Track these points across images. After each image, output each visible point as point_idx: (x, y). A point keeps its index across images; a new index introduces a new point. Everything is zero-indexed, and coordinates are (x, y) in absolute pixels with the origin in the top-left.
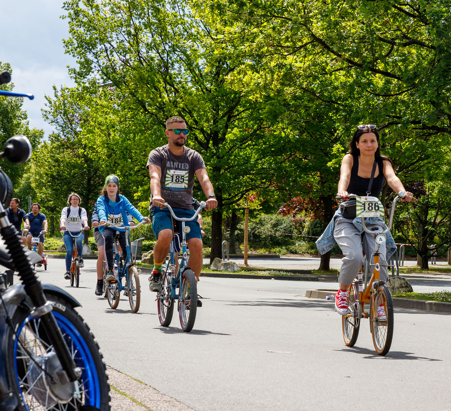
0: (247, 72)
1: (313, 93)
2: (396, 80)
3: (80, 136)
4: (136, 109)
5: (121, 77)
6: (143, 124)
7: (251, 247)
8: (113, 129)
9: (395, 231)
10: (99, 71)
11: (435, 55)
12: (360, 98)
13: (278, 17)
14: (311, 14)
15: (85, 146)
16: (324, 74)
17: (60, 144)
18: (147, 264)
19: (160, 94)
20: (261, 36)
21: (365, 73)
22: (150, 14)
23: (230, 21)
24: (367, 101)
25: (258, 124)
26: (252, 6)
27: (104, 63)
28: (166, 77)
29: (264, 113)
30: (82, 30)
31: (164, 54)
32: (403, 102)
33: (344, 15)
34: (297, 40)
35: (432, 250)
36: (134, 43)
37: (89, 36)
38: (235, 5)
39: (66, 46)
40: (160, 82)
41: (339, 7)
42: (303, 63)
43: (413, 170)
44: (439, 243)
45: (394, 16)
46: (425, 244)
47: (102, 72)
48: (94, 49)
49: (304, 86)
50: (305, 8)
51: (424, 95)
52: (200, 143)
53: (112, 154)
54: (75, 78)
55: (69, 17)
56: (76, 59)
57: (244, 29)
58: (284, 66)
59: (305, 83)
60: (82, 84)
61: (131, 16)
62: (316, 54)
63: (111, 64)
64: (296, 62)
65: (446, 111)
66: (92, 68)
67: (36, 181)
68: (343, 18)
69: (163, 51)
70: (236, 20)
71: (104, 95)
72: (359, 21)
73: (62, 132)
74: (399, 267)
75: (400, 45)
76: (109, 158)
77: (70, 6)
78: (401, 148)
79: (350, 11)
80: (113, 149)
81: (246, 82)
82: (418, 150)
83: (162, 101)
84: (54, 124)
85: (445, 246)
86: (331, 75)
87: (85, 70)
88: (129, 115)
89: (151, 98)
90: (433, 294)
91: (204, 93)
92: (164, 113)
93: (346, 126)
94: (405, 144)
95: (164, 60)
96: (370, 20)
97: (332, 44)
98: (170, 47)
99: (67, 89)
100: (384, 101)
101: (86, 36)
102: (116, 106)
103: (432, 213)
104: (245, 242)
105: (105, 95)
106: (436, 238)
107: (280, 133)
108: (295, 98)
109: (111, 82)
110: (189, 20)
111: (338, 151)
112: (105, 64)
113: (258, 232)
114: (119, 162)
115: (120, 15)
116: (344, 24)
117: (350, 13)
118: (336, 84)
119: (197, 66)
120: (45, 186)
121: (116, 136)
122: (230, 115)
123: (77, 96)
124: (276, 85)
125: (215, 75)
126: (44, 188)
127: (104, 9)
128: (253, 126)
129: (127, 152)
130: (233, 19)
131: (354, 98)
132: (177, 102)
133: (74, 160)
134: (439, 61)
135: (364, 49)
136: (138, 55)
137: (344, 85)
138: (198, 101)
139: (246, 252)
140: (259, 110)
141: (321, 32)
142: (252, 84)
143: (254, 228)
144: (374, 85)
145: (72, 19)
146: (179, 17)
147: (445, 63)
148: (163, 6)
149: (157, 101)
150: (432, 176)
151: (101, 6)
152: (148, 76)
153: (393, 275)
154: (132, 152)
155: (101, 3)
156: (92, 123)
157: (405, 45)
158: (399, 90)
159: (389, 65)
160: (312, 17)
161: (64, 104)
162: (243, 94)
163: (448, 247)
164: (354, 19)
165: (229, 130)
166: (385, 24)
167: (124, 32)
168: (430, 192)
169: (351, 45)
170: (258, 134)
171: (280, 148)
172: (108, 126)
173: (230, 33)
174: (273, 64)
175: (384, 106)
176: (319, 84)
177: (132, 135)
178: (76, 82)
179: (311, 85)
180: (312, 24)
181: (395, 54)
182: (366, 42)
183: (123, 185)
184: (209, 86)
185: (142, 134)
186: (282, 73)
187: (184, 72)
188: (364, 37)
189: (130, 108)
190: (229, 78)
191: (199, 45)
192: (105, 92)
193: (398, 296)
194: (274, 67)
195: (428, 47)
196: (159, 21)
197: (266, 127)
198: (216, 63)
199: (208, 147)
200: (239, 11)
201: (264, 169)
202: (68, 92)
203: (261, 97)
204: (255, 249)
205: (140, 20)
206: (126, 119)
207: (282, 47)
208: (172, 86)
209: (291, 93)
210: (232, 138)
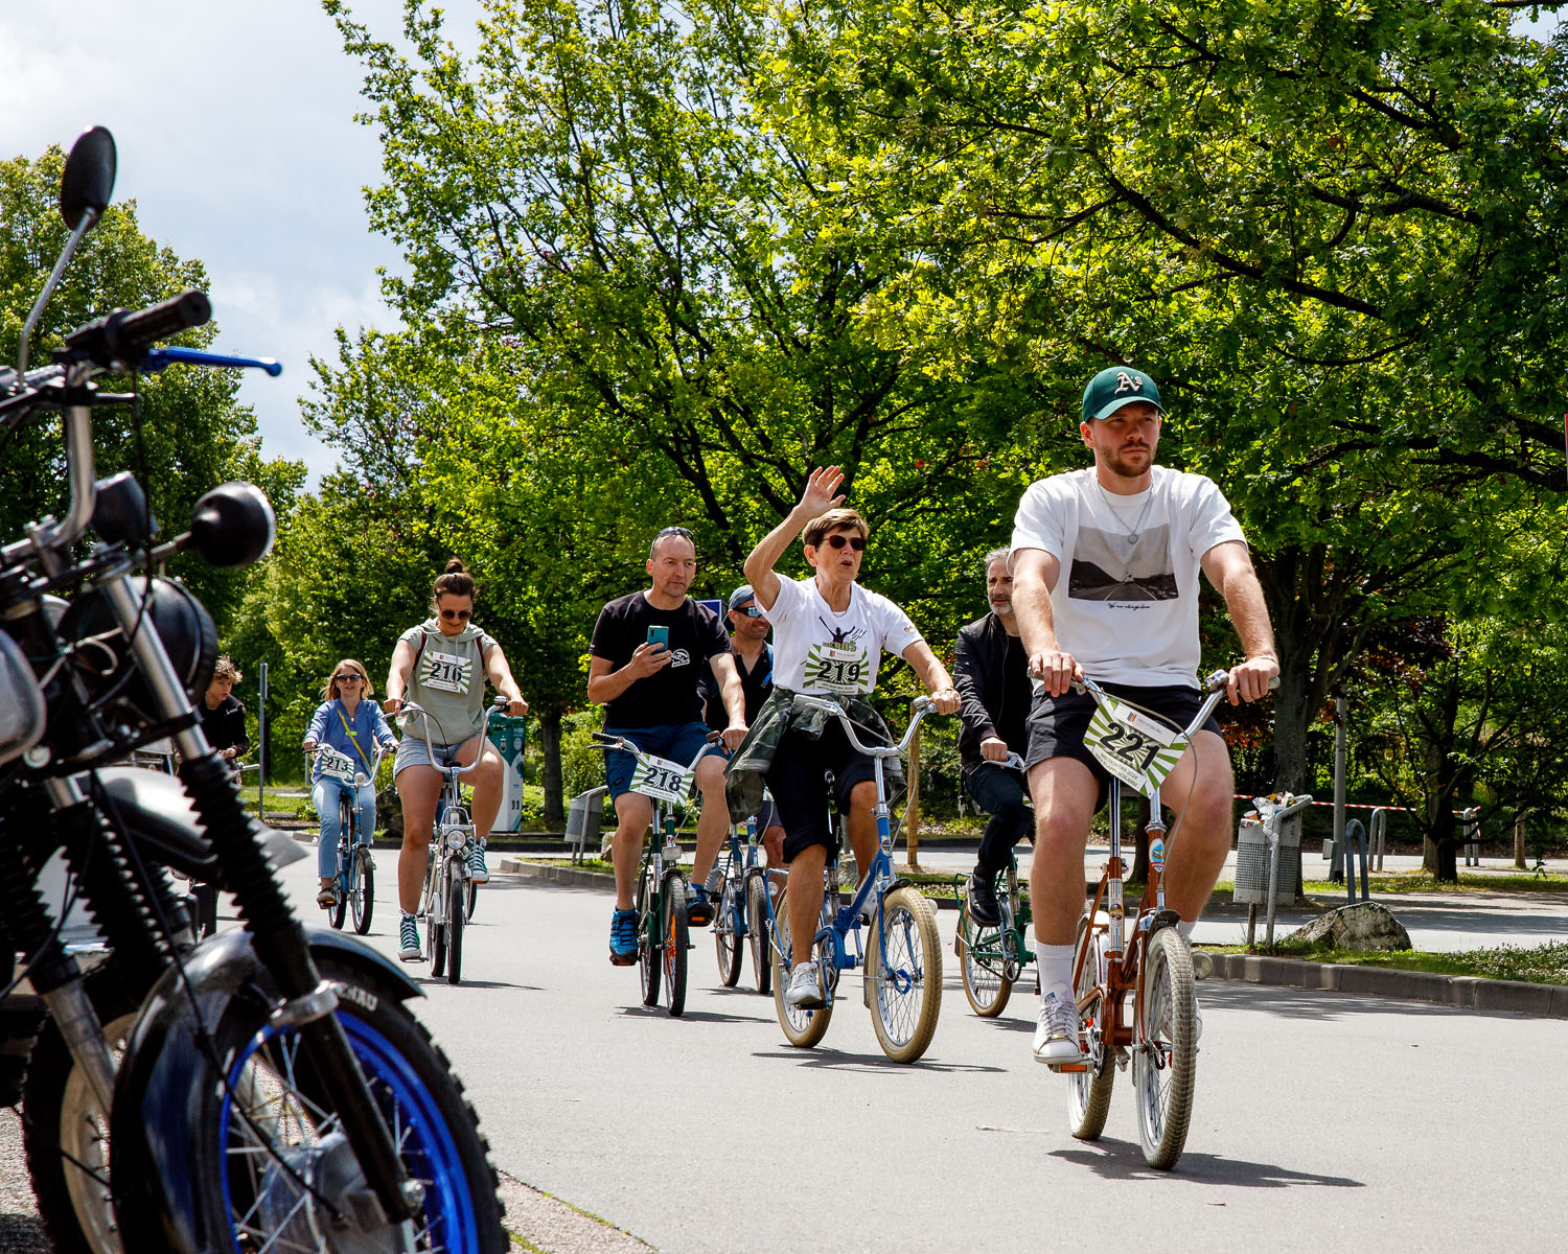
0: (919, 293)
1: (1114, 353)
2: (1362, 316)
3: (414, 484)
4: (585, 402)
5: (541, 304)
6: (607, 446)
7: (927, 813)
8: (517, 461)
9: (1357, 766)
10: (472, 285)
11: (1480, 241)
12: (1253, 369)
13: (1010, 127)
14: (1108, 119)
15: (433, 511)
16: (1145, 298)
17: (356, 506)
19: (657, 355)
20: (959, 184)
21: (1271, 295)
22: (627, 115)
23: (865, 140)
24: (1277, 380)
25: (949, 446)
26: (930, 95)
27: (488, 263)
28: (674, 305)
29: (967, 412)
30: (420, 160)
31: (668, 237)
32: (1384, 382)
33: (1208, 119)
34: (1066, 197)
35: (1469, 822)
36: (578, 203)
37: (443, 180)
38: (881, 91)
39: (375, 209)
40: (655, 321)
41: (1192, 96)
42: (1084, 266)
43: (1409, 585)
44: (1488, 801)
45: (1358, 125)
46: (1447, 804)
47: (486, 292)
48: (458, 218)
49: (1088, 335)
50: (1090, 100)
51: (1446, 361)
52: (777, 503)
53: (511, 534)
54: (403, 307)
55: (381, 119)
56: (403, 249)
57: (908, 165)
58: (1028, 274)
59: (1092, 325)
60: (422, 324)
61: (569, 121)
62: (1121, 239)
63: (510, 264)
64: (1064, 262)
65: (1514, 410)
66: (452, 279)
67: (283, 614)
68: (1204, 128)
69: (667, 227)
70: (883, 135)
71: (490, 360)
72: (1254, 139)
73: (361, 470)
74: (1370, 875)
75: (1374, 211)
76: (502, 548)
77: (386, 88)
78: (1378, 520)
79: (1225, 108)
80: (514, 521)
81: (915, 325)
82: (1428, 524)
83: (663, 377)
84: (337, 442)
85: (1507, 812)
86: (1167, 299)
87: (430, 284)
88: (564, 419)
89: (630, 369)
90: (1471, 955)
91: (788, 353)
92: (668, 413)
93: (1212, 454)
94: (1392, 508)
95: (668, 254)
96: (1283, 137)
97: (1172, 209)
98: (686, 216)
99: (377, 337)
100: (1326, 379)
101: (433, 179)
102: (524, 391)
103: (1467, 714)
104: (909, 800)
105: (493, 359)
106: (1480, 787)
107: (1017, 474)
108: (1060, 368)
109: (511, 319)
110: (745, 136)
112: (492, 265)
113: (950, 769)
114: (535, 560)
115: (535, 117)
116: (1205, 149)
117: (1227, 113)
118: (1182, 328)
119: (769, 273)
120: (310, 631)
121: (525, 481)
122: (866, 419)
123: (408, 358)
124: (1002, 331)
125: (821, 300)
126: (307, 637)
127: (489, 97)
128: (936, 452)
130: (875, 134)
131: (1238, 371)
132: (708, 380)
133: (399, 556)
134: (1489, 260)
135: (1267, 223)
136: (592, 238)
137: (1206, 332)
138: (772, 379)
139: (914, 829)
140: (951, 403)
141: (1137, 174)
142: (931, 328)
143: (935, 758)
144: (1295, 333)
145: (392, 131)
146: (715, 125)
147: (1512, 265)
148: (667, 91)
149: (649, 378)
150: (1473, 603)
151: (478, 91)
152: (624, 302)
153: (1351, 899)
154: (572, 530)
155: (478, 80)
156: (450, 443)
157: (1387, 211)
158: (1371, 344)
159: (1340, 273)
160: (1110, 126)
161: (370, 383)
162: (904, 359)
163: (1516, 815)
164: (1236, 133)
165: (864, 464)
166: (1326, 148)
167: (548, 168)
168: (1464, 649)
169: (1230, 210)
170: (951, 477)
172: (500, 451)
173: (868, 176)
174: (994, 268)
175: (1324, 397)
176: (1131, 328)
177: (573, 481)
178: (405, 317)
179: (1107, 332)
180: (1110, 149)
181: (1361, 238)
182: (1271, 202)
183: (547, 629)
184: (801, 331)
185: (604, 478)
186: (1022, 297)
187: (731, 289)
188: (1267, 188)
189: (566, 398)
190: (863, 310)
191: (774, 210)
193: (1366, 962)
194: (999, 276)
195: (1459, 216)
196: (656, 135)
197: (973, 457)
198: (825, 265)
200: (891, 110)
201: (965, 580)
202: (382, 346)
203: (958, 367)
204: (941, 818)
205: (598, 133)
206: (555, 430)
207: (1021, 216)
208: (693, 332)
209: (1048, 356)
210: (873, 489)
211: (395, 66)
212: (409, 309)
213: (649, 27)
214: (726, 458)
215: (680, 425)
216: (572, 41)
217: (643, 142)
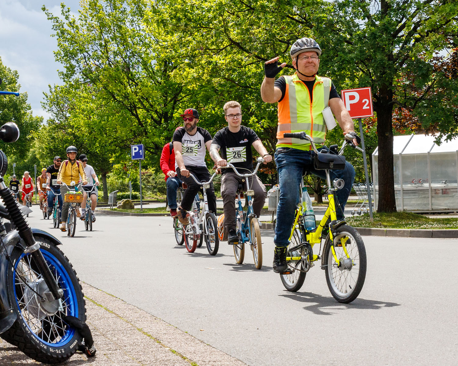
0: (186, 69)
1: (233, 81)
3: (69, 120)
4: (108, 99)
5: (96, 76)
6: (114, 109)
8: (93, 114)
10: (80, 72)
15: (73, 127)
16: (240, 67)
17: (55, 127)
18: (121, 209)
19: (125, 87)
20: (194, 42)
22: (115, 30)
23: (171, 32)
25: (196, 105)
28: (129, 75)
29: (199, 97)
30: (67, 44)
31: (126, 59)
34: (220, 44)
36: (104, 52)
37: (72, 48)
39: (56, 56)
40: (124, 79)
41: (248, 18)
42: (225, 60)
45: (288, 24)
46: (319, 185)
47: (83, 74)
48: (76, 57)
49: (226, 77)
52: (155, 121)
53: (92, 131)
54: (64, 79)
55: (57, 35)
56: (63, 65)
57: (181, 38)
58: (211, 63)
59: (227, 74)
60: (69, 83)
61: (101, 33)
62: (234, 53)
63: (89, 67)
64: (220, 60)
66: (75, 71)
68: (252, 25)
69: (126, 57)
70: (175, 31)
71: (85, 90)
72: (264, 28)
73: (56, 118)
76: (90, 135)
77: (58, 27)
79: (256, 21)
80: (92, 128)
81: (185, 77)
83: (127, 92)
84: (50, 112)
86: (245, 68)
87: (70, 73)
88: (103, 103)
89: (118, 91)
91: (156, 85)
92: (128, 100)
93: (258, 104)
95: (127, 63)
97: (245, 45)
98: (130, 53)
99: (58, 86)
101: (70, 48)
102: (94, 97)
105: (86, 90)
107: (211, 111)
108: (221, 85)
109: (90, 80)
110: (144, 34)
111: (254, 122)
112: (85, 68)
114: (98, 137)
115: (94, 32)
116: (253, 31)
118: (249, 74)
119: (151, 66)
121: (95, 118)
122: (175, 100)
123: (66, 91)
124: (205, 77)
125: (163, 72)
126: (45, 158)
127: (83, 28)
129: (103, 130)
132: (137, 92)
133: (66, 137)
136: (108, 60)
137: (255, 75)
138: (152, 91)
140: (196, 95)
141: (236, 38)
145: (60, 37)
146: (136, 32)
147: (326, 55)
148: (124, 24)
149: (123, 92)
151: (80, 27)
152: (116, 74)
154: (106, 129)
155: (79, 24)
156: (77, 110)
160: (229, 27)
161: (57, 98)
162: (183, 84)
165: (175, 110)
166: (281, 30)
167: (97, 44)
171: (212, 122)
172: (88, 112)
174: (203, 62)
176: (237, 74)
177: (106, 117)
178: (64, 81)
179: (231, 76)
180: (230, 32)
182: (269, 43)
183: (102, 153)
184: (160, 80)
185: (113, 116)
186: (210, 68)
187: (142, 70)
188: (268, 39)
189: (104, 98)
190: (172, 74)
191: (151, 51)
192: (85, 87)
194: (205, 63)
196: (122, 35)
197: (202, 107)
198: (163, 63)
199: (161, 123)
202: (59, 89)
203: (196, 87)
205: (108, 35)
206: (101, 106)
207: (209, 49)
208: (133, 81)
209: (217, 82)
210: (178, 116)
211: (59, 22)
212: (65, 79)
213: (120, 9)
214: (142, 110)
215: (131, 103)
216: (101, 13)
217: (120, 37)
